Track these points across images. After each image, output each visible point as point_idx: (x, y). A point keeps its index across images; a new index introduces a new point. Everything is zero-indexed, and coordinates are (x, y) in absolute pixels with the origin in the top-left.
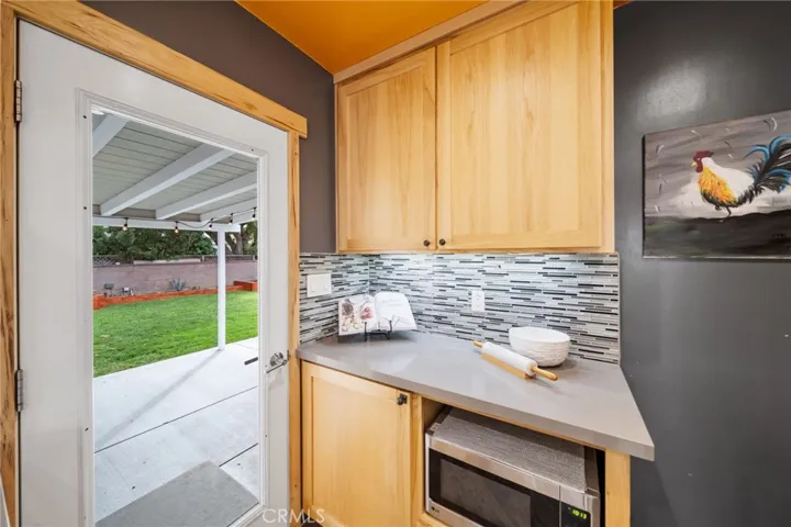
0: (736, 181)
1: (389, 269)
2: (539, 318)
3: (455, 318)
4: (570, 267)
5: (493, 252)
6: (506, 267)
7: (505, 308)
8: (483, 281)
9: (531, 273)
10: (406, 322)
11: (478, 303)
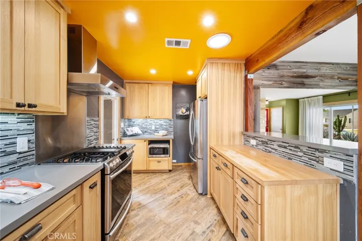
0: (184, 111)
1: (134, 122)
2: (163, 129)
3: (149, 131)
4: (168, 121)
5: (156, 119)
6: (158, 121)
7: (158, 128)
8: (154, 124)
9: (162, 122)
10: (140, 132)
11: (153, 128)
